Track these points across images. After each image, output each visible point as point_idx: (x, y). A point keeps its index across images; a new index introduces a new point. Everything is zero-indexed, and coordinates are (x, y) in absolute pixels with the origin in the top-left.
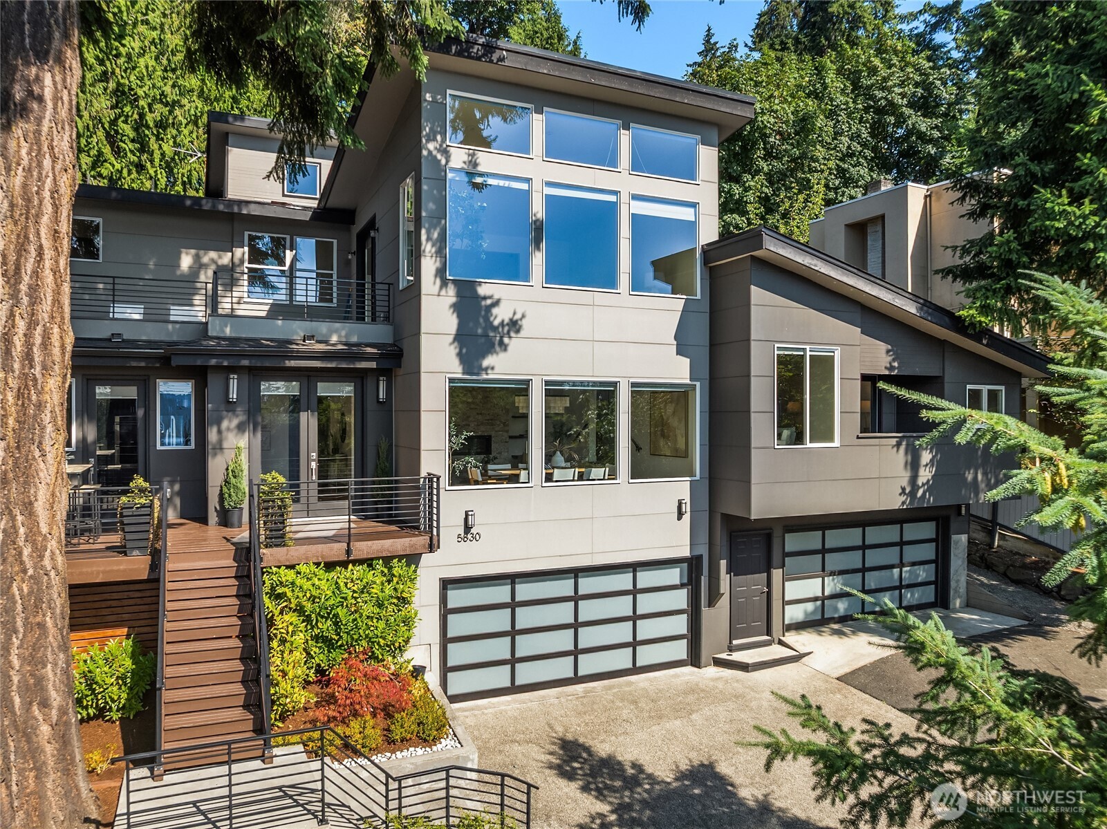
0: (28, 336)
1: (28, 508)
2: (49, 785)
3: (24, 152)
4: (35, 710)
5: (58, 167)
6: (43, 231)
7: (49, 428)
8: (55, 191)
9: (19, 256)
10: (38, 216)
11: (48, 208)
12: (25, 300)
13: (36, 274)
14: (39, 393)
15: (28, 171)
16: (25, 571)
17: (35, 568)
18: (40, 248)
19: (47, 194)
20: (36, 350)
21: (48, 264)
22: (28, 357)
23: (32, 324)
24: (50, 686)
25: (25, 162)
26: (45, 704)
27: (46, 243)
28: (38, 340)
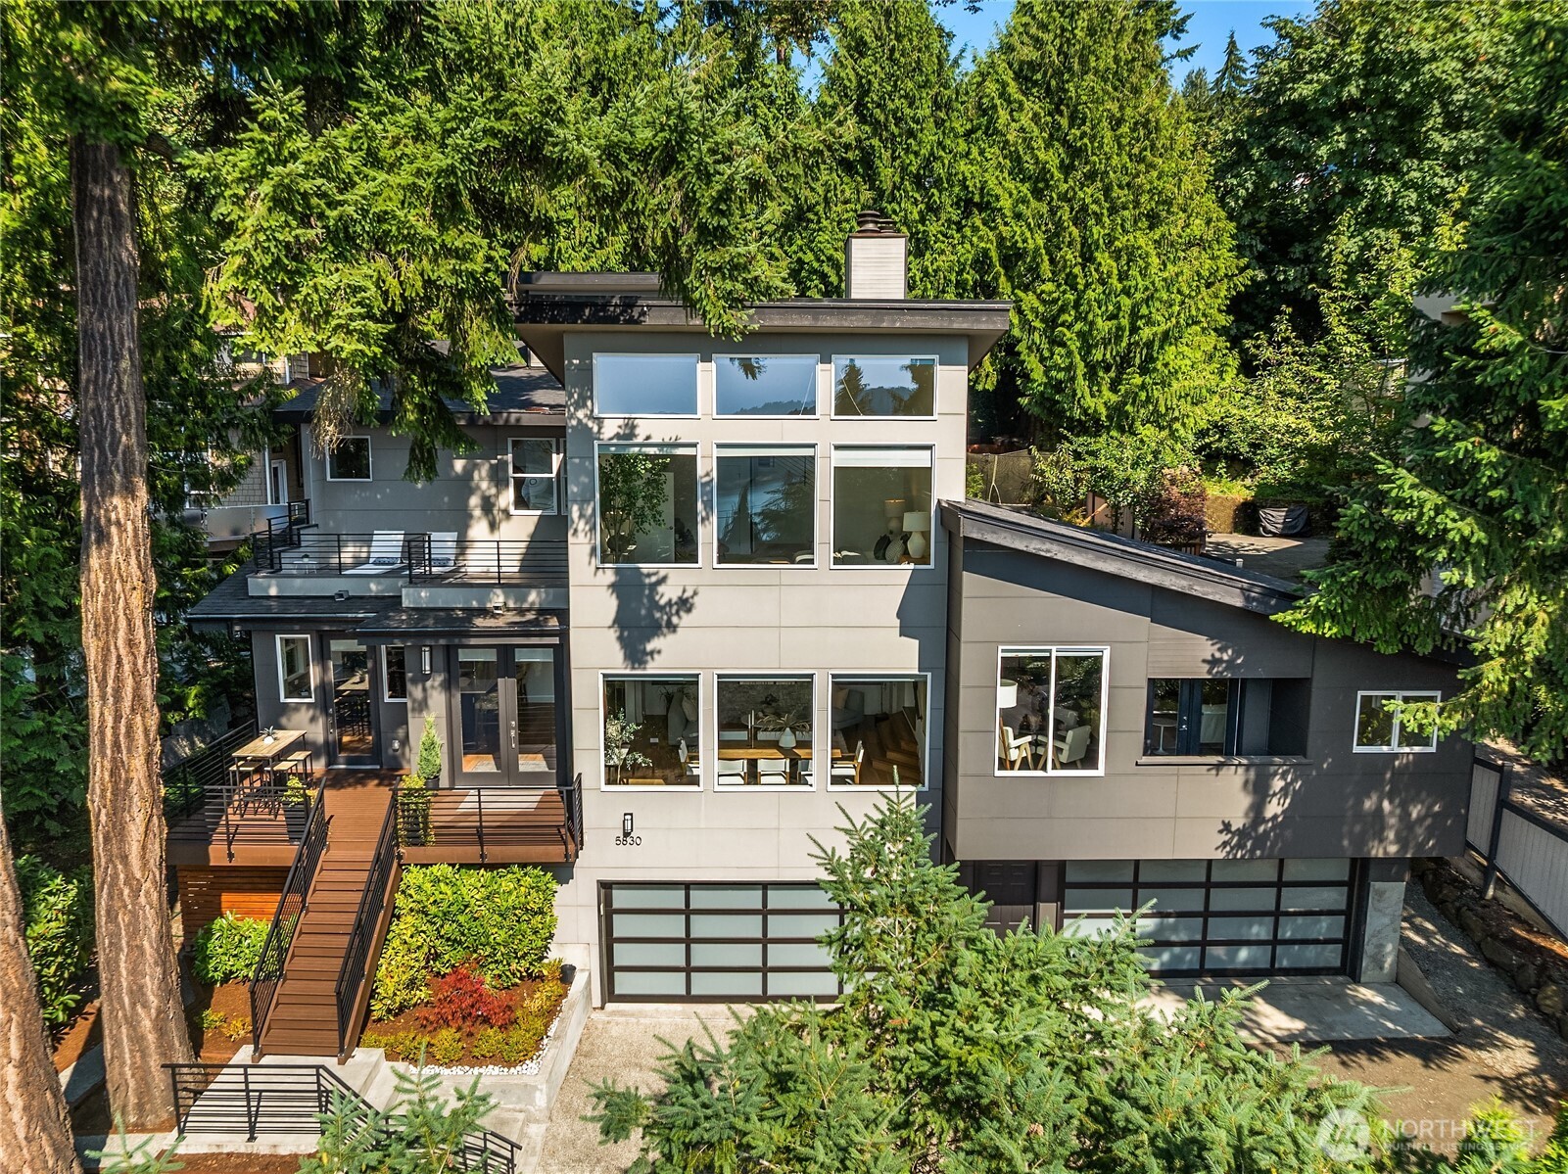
0: (115, 728)
1: (125, 859)
2: (152, 1063)
3: (101, 581)
4: (139, 1008)
5: (128, 586)
6: (121, 643)
7: (136, 799)
8: (127, 606)
9: (105, 665)
10: (115, 632)
11: (123, 624)
12: (111, 700)
13: (117, 678)
14: (127, 772)
15: (106, 596)
16: (125, 907)
17: (134, 905)
18: (119, 657)
19: (121, 613)
20: (122, 738)
21: (127, 668)
22: (116, 745)
23: (117, 718)
24: (149, 993)
25: (102, 589)
26: (145, 1006)
27: (123, 652)
28: (123, 730)
